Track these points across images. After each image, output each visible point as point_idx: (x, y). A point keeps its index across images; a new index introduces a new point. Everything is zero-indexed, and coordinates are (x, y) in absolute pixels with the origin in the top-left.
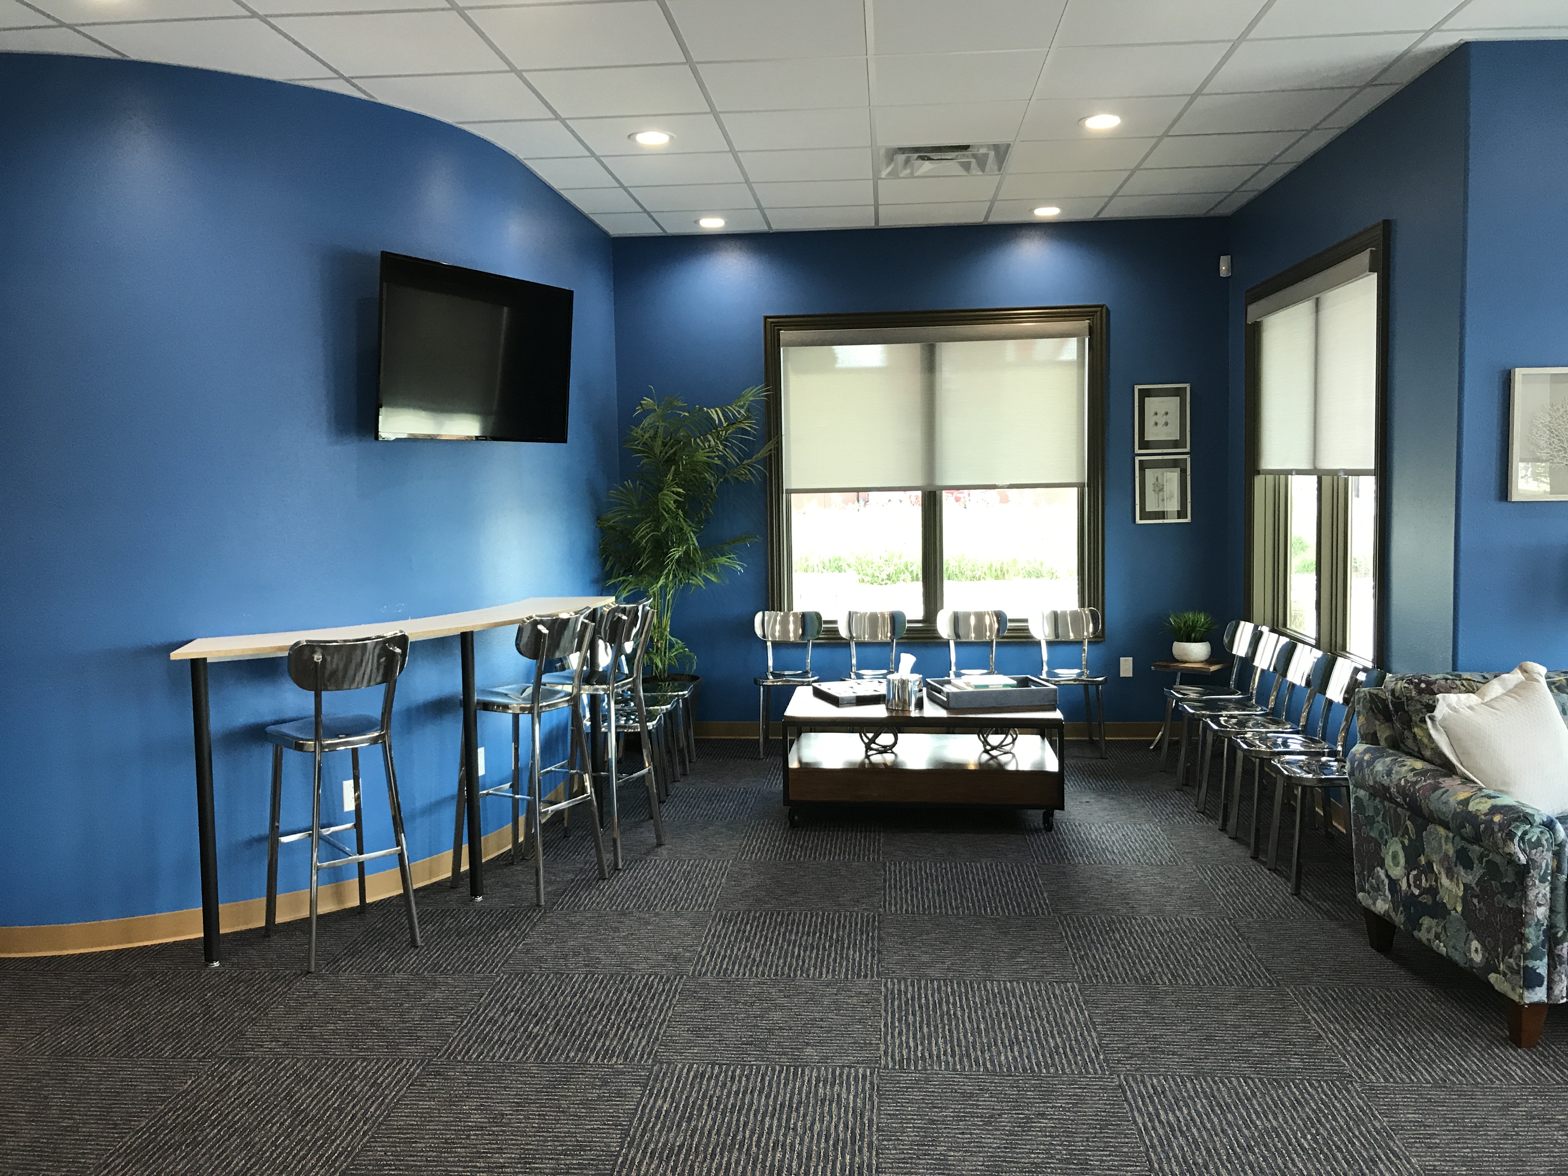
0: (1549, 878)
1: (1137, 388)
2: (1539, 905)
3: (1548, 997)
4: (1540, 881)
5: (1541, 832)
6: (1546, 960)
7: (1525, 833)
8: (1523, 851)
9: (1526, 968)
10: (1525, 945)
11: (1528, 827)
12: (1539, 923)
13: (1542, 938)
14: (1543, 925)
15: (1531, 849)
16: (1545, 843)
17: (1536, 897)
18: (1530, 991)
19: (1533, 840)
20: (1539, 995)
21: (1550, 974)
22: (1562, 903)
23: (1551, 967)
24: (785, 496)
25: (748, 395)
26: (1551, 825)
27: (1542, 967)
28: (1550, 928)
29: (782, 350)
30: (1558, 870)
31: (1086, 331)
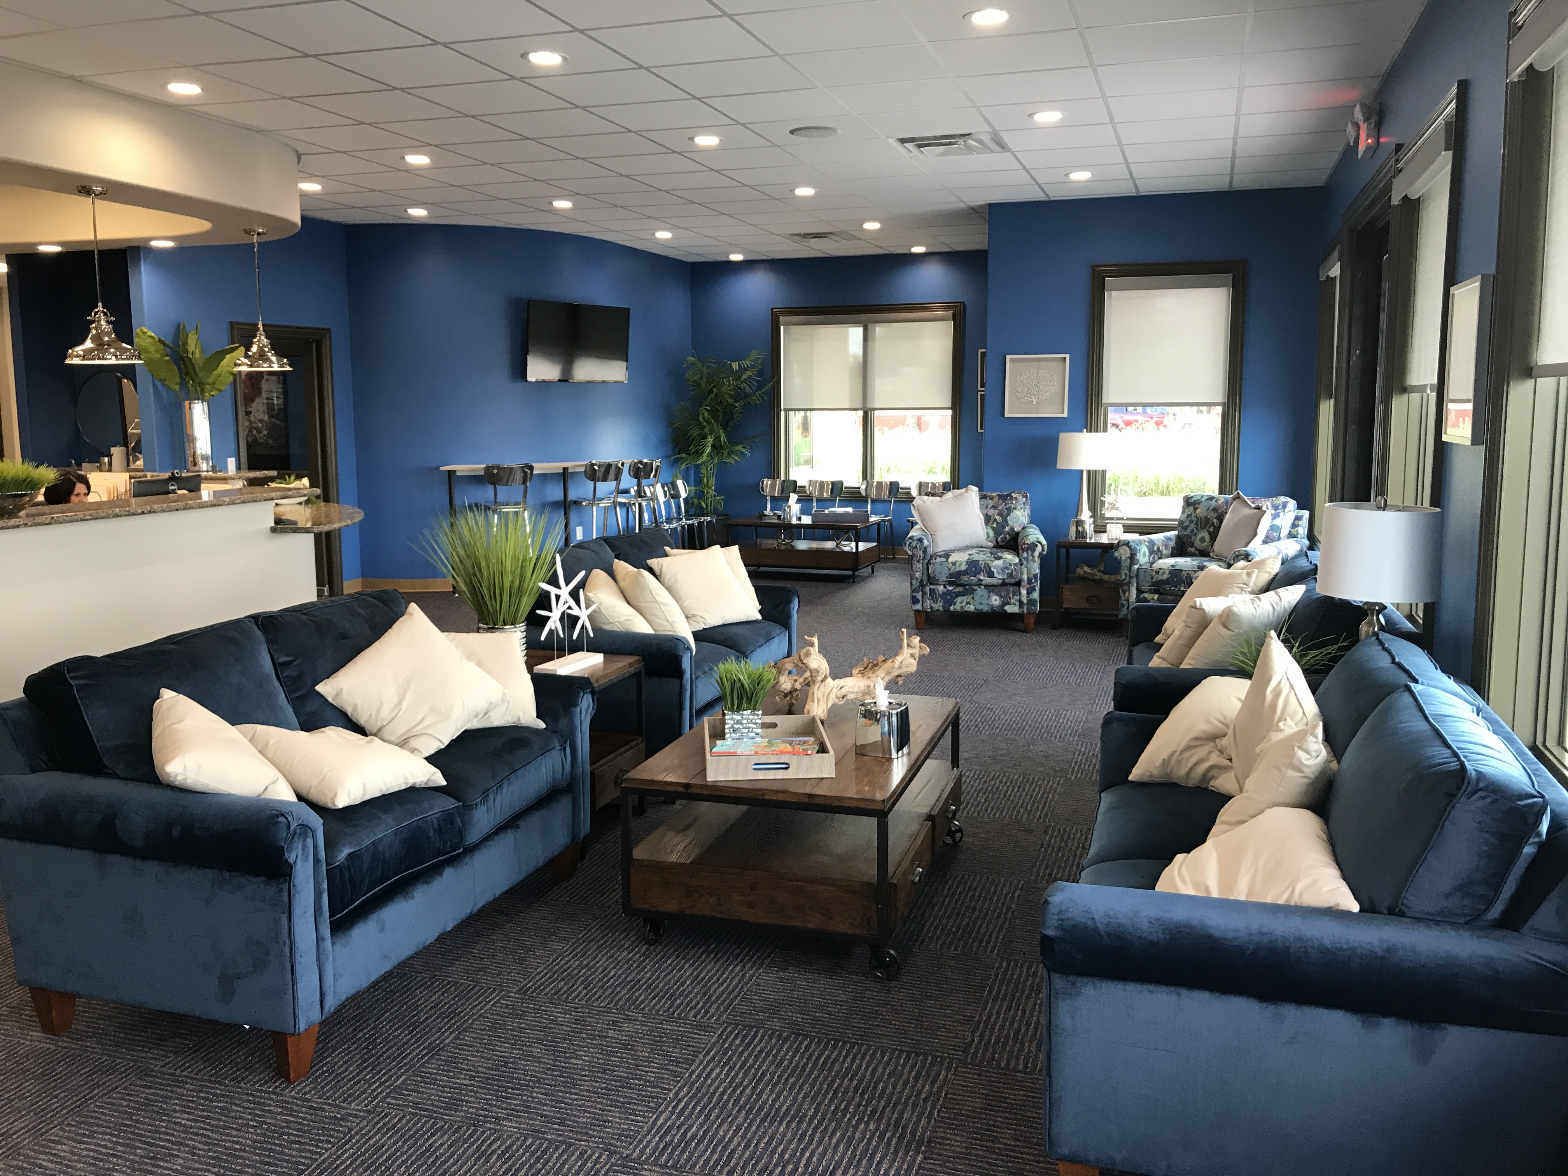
0: (921, 561)
1: (979, 351)
2: (917, 571)
3: (923, 608)
5: (918, 545)
7: (911, 544)
8: (910, 550)
11: (911, 541)
12: (917, 578)
15: (913, 550)
16: (919, 548)
18: (915, 605)
19: (914, 547)
20: (919, 607)
21: (923, 599)
22: (925, 571)
23: (923, 596)
24: (783, 413)
25: (754, 354)
26: (920, 540)
27: (919, 596)
28: (922, 581)
29: (782, 327)
30: (924, 558)
31: (951, 317)
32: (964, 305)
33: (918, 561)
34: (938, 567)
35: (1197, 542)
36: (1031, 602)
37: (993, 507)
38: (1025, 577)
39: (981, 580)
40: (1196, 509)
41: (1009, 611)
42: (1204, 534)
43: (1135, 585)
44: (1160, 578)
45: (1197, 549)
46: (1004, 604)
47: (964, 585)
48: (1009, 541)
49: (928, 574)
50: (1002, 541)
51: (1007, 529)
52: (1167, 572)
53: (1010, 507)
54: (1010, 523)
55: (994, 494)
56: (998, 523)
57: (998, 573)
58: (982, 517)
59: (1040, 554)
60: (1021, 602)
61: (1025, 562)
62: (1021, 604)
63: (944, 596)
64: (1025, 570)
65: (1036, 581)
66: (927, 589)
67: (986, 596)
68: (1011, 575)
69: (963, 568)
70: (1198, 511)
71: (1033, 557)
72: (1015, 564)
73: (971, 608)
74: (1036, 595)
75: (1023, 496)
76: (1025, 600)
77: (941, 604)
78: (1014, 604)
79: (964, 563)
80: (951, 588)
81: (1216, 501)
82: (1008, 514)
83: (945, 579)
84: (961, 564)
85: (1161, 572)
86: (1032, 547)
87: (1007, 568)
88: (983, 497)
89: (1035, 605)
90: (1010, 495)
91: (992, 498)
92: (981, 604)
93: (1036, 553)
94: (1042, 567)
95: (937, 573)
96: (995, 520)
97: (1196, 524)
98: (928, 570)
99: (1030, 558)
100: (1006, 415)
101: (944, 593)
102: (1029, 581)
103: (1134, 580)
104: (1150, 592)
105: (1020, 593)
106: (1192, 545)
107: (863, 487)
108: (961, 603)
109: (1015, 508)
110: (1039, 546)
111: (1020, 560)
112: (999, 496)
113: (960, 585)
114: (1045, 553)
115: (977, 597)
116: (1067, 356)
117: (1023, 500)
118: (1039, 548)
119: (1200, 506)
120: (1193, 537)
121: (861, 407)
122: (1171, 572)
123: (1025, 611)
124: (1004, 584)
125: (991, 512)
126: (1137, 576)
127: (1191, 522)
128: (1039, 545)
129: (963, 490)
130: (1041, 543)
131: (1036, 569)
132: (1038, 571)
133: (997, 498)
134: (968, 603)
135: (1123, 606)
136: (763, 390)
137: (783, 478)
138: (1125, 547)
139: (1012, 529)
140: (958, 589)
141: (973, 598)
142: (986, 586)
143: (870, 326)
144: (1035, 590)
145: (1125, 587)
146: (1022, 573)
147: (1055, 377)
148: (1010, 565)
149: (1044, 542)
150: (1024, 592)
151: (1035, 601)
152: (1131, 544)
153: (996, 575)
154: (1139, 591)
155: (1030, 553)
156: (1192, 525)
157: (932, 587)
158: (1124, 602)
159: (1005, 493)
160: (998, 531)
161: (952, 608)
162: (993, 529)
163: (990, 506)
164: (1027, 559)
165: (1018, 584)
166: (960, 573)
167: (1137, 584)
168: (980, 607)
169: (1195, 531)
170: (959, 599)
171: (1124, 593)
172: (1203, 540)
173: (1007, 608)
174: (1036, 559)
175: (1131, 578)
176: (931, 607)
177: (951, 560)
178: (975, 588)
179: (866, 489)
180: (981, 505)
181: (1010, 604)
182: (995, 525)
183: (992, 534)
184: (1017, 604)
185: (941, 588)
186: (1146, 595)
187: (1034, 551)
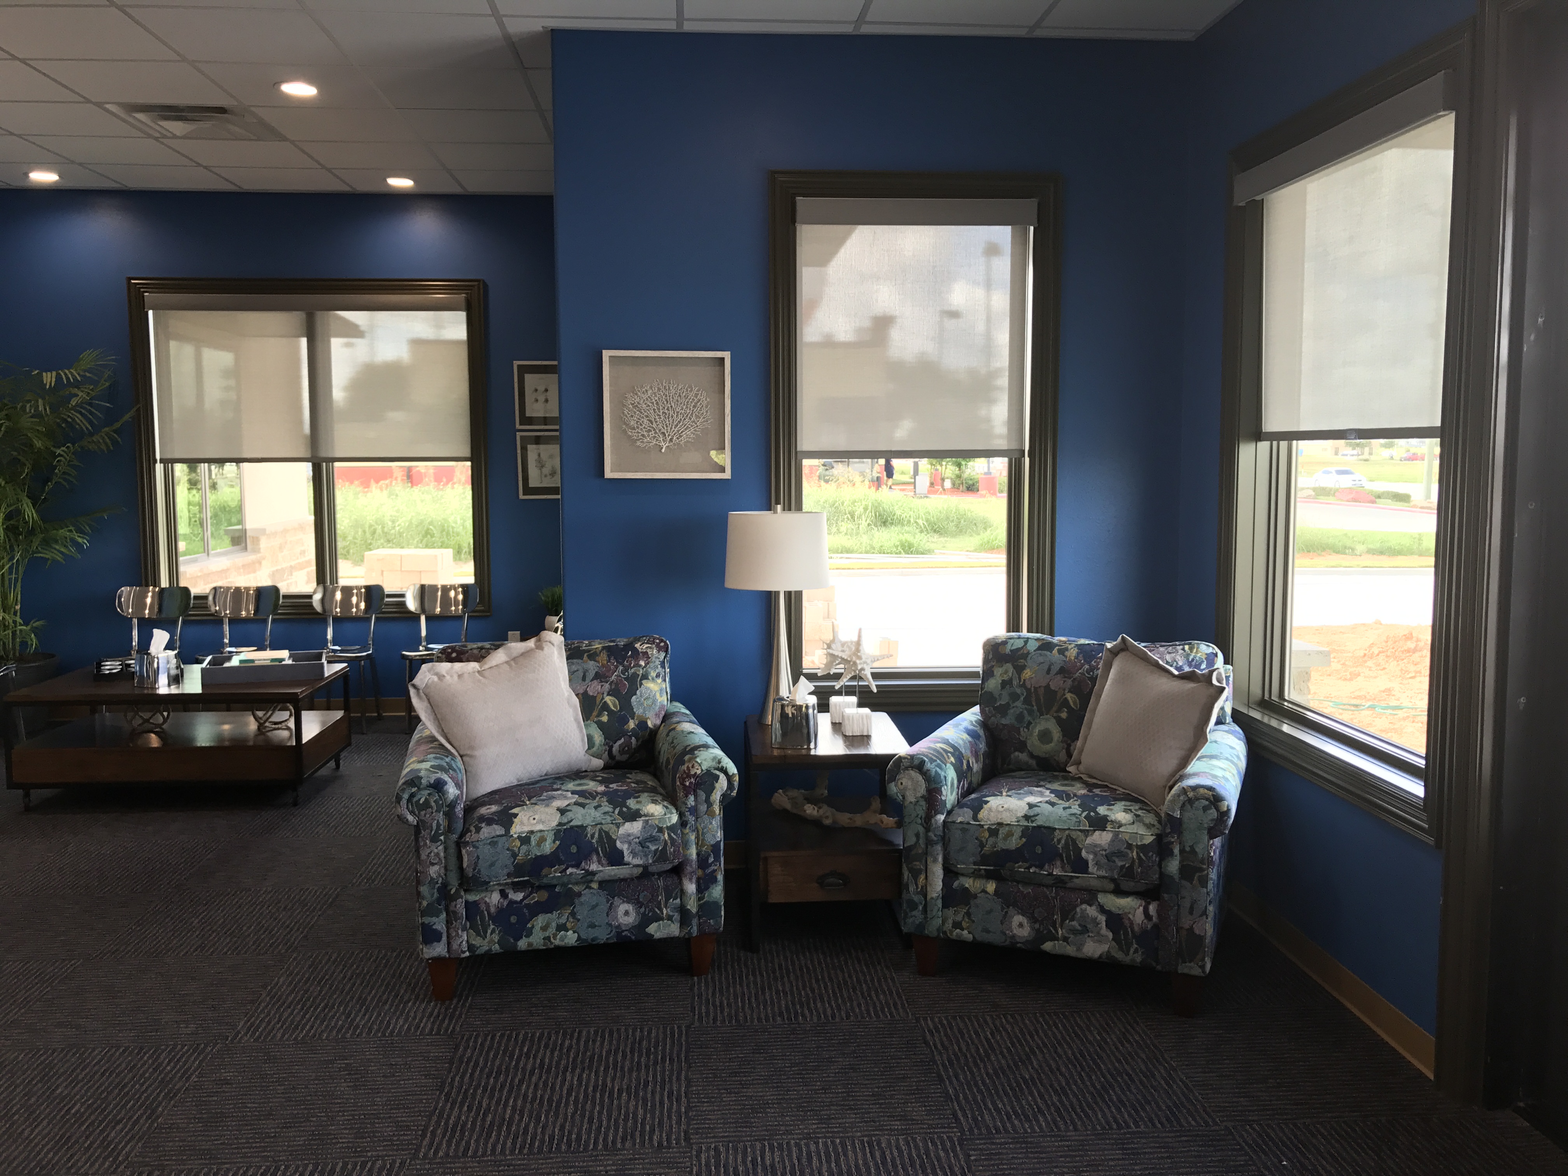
0: (442, 838)
1: (516, 363)
2: (433, 864)
3: (448, 951)
4: (431, 841)
5: (429, 794)
6: (444, 915)
7: (412, 795)
8: (412, 813)
9: (423, 924)
10: (420, 903)
11: (414, 790)
12: (432, 881)
13: (436, 895)
14: (437, 883)
15: (420, 811)
16: (433, 804)
17: (428, 856)
18: (428, 946)
19: (421, 802)
20: (439, 949)
21: (448, 928)
22: (453, 861)
23: (448, 923)
24: (159, 468)
25: (88, 358)
26: (438, 786)
27: (439, 923)
28: (445, 886)
29: (150, 313)
30: (450, 829)
31: (463, 304)
32: (485, 286)
33: (434, 839)
34: (485, 851)
35: (1034, 742)
36: (707, 909)
37: (598, 676)
38: (693, 852)
39: (593, 874)
40: (1020, 669)
41: (658, 935)
42: (1048, 724)
43: (940, 859)
44: (1001, 845)
45: (1031, 755)
46: (645, 921)
47: (550, 887)
48: (639, 748)
49: (461, 868)
50: (622, 751)
51: (632, 724)
52: (1018, 833)
53: (635, 675)
54: (638, 711)
55: (597, 646)
56: (611, 713)
57: (634, 854)
58: (576, 701)
59: (724, 796)
60: (683, 911)
61: (691, 819)
62: (685, 916)
63: (502, 916)
64: (693, 837)
65: (717, 858)
66: (460, 906)
67: (604, 907)
68: (661, 856)
69: (548, 847)
70: (1027, 674)
71: (710, 804)
72: (671, 828)
73: (570, 938)
74: (717, 892)
75: (660, 649)
76: (692, 906)
77: (496, 938)
78: (670, 918)
79: (550, 838)
80: (519, 896)
81: (1062, 652)
82: (633, 692)
83: (504, 880)
84: (542, 840)
85: (1002, 832)
86: (707, 780)
87: (653, 839)
88: (573, 654)
89: (716, 915)
90: (630, 646)
91: (593, 656)
92: (592, 926)
93: (716, 796)
94: (727, 826)
95: (483, 865)
96: (605, 706)
97: (1027, 701)
98: (460, 858)
99: (703, 808)
100: (609, 474)
101: (500, 910)
102: (702, 862)
103: (939, 848)
104: (976, 875)
105: (682, 892)
106: (1022, 746)
107: (317, 597)
108: (544, 928)
109: (645, 677)
110: (723, 779)
111: (681, 815)
112: (608, 649)
113: (540, 888)
114: (734, 793)
115: (582, 913)
116: (727, 355)
117: (658, 656)
118: (723, 783)
119: (1029, 663)
120: (1023, 732)
121: (308, 455)
122: (1026, 831)
123: (695, 931)
124: (646, 873)
125: (594, 688)
126: (945, 840)
127: (1014, 697)
128: (722, 777)
129: (531, 643)
130: (724, 771)
131: (715, 831)
132: (719, 835)
133: (604, 656)
134: (562, 928)
135: (913, 906)
136: (117, 425)
137: (164, 583)
138: (914, 774)
139: (642, 724)
140: (536, 897)
141: (573, 914)
142: (602, 884)
143: (319, 314)
144: (714, 880)
145: (918, 865)
146: (686, 845)
147: (705, 399)
148: (660, 830)
149: (732, 769)
150: (691, 887)
151: (716, 904)
152: (928, 766)
153: (628, 858)
154: (950, 873)
155: (702, 795)
156: (1018, 704)
157: (472, 897)
158: (916, 898)
159: (622, 642)
160: (611, 732)
161: (522, 944)
162: (601, 726)
163: (591, 675)
164: (694, 811)
165: (678, 871)
166: (541, 862)
167: (945, 859)
168: (589, 934)
169: (1027, 718)
170: (540, 920)
171: (916, 877)
172: (1045, 736)
173: (653, 929)
174: (717, 808)
175: (929, 843)
176: (471, 947)
177: (517, 829)
178: (576, 889)
179: (323, 600)
180: (571, 673)
181: (658, 918)
182: (605, 719)
183: (598, 738)
184: (677, 916)
185: (495, 898)
186: (968, 883)
187: (711, 789)
